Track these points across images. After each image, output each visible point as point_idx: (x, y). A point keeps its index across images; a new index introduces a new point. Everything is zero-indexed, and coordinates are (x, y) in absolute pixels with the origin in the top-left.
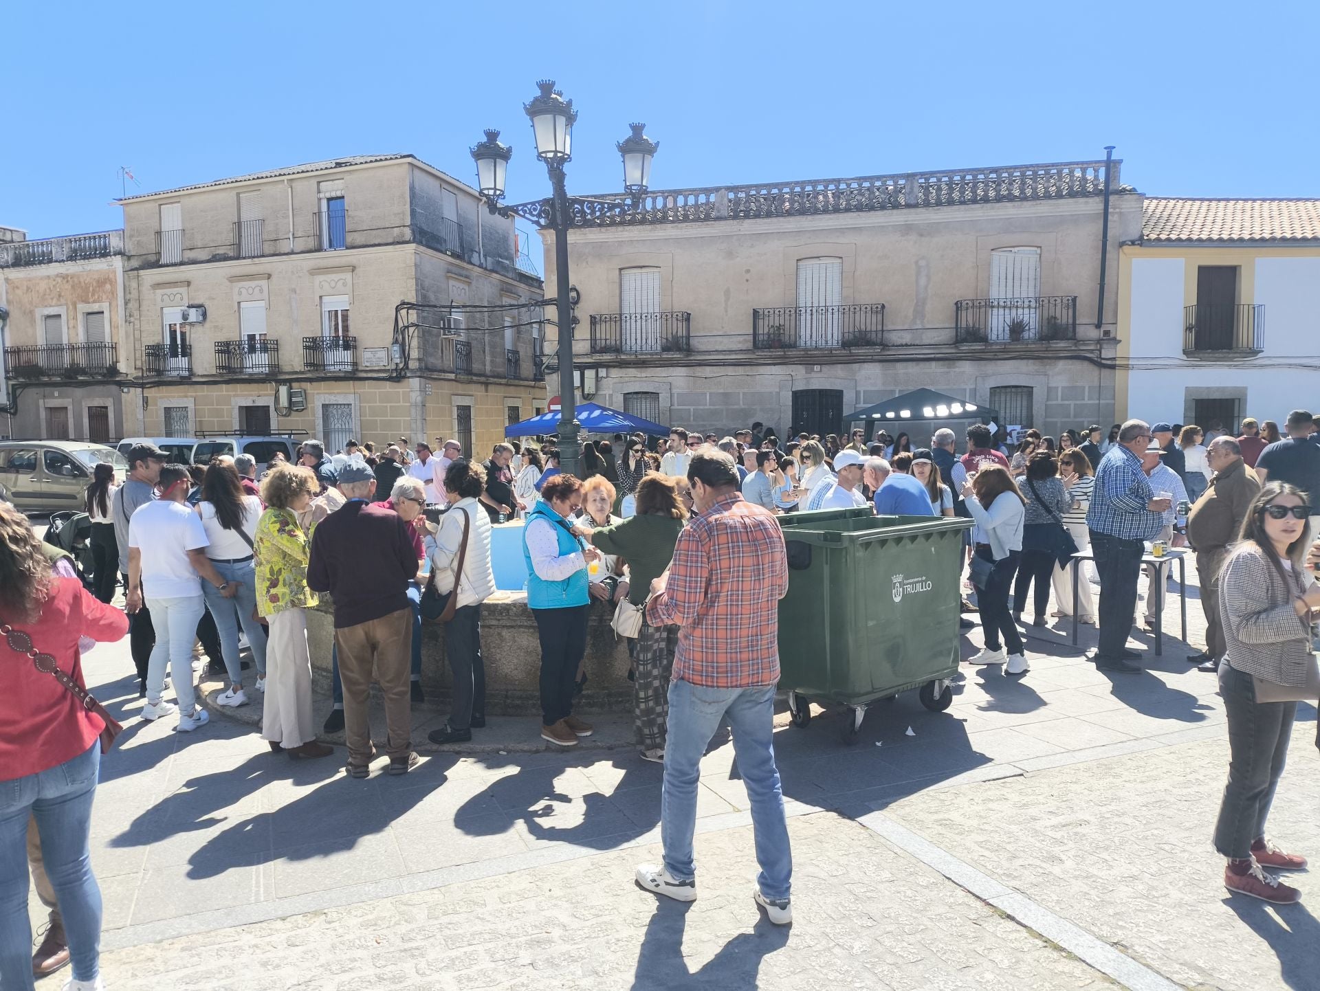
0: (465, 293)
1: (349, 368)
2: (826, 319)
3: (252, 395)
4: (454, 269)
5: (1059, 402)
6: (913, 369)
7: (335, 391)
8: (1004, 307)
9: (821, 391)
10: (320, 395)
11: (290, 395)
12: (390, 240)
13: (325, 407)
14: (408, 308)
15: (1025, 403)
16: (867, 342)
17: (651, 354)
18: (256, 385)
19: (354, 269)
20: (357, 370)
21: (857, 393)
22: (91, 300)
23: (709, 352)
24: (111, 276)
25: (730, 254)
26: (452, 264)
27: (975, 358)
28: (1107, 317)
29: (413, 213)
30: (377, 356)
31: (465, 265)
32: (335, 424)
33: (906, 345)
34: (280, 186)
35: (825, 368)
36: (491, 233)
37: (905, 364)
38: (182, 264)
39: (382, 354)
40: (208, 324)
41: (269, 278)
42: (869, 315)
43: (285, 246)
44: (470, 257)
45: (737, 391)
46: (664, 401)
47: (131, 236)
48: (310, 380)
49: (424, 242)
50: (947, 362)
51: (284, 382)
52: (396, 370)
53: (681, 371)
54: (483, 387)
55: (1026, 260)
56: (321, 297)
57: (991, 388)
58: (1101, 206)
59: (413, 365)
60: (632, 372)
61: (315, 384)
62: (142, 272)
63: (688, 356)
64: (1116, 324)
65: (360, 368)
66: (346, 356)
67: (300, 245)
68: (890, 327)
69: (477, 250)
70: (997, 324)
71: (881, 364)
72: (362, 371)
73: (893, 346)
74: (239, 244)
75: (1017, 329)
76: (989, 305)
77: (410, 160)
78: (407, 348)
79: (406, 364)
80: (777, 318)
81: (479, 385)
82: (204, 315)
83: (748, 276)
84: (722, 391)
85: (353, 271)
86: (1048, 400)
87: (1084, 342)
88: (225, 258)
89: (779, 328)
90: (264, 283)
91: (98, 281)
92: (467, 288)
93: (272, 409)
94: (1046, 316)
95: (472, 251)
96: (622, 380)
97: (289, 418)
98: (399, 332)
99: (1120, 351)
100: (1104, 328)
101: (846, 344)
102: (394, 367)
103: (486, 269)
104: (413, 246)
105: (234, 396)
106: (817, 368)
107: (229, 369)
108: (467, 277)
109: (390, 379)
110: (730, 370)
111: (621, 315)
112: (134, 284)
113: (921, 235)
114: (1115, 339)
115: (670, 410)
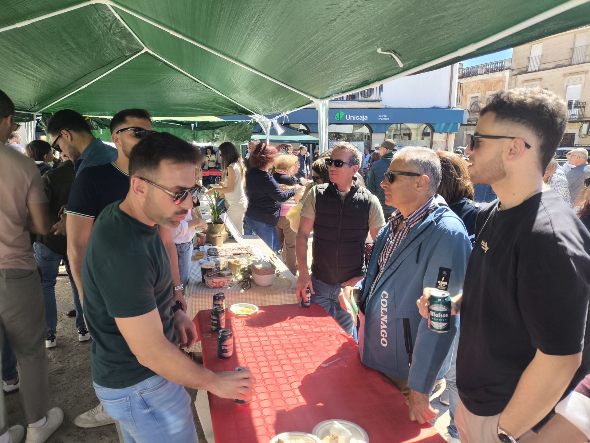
22: (492, 89)
24: (503, 79)
38: (539, 71)
41: (586, 73)
47: (515, 61)
51: (586, 122)
62: (518, 76)
74: (572, 59)
88: (563, 66)
90: (583, 76)
91: (497, 81)
93: (577, 135)
97: (586, 139)
112: (513, 82)
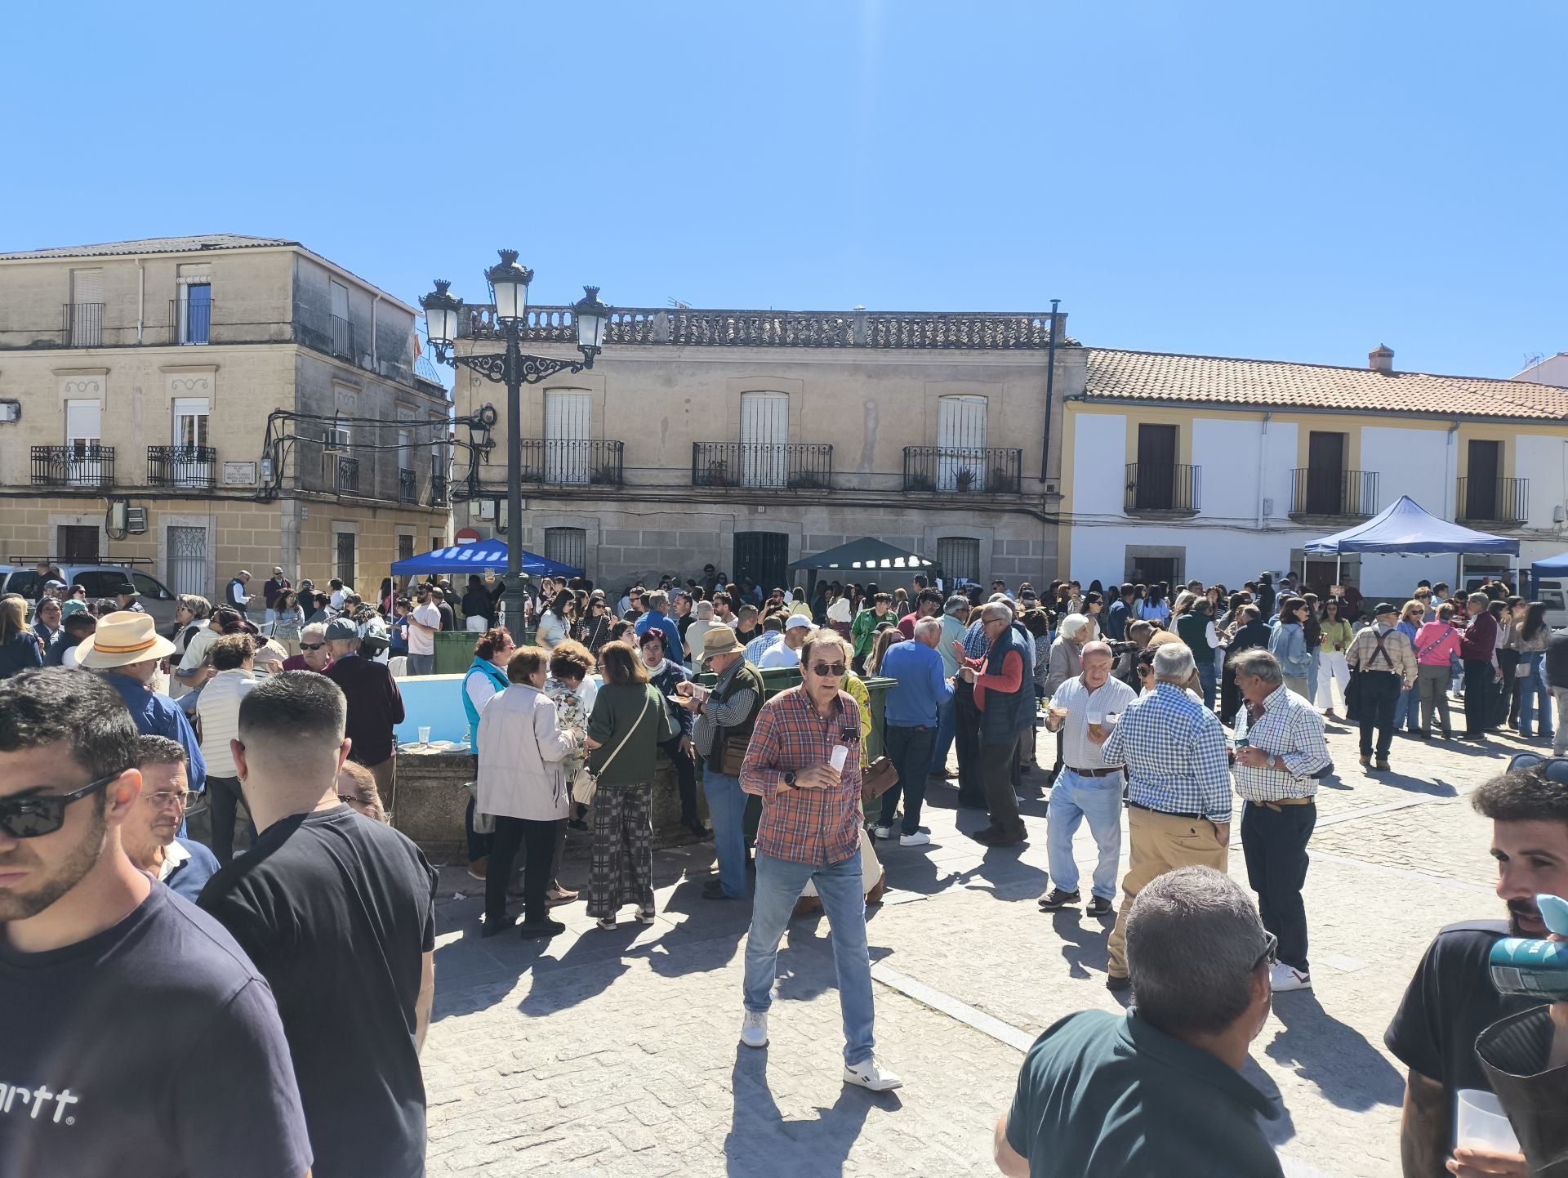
0: (353, 401)
1: (205, 485)
2: (772, 457)
3: (75, 513)
4: (342, 374)
5: (1005, 556)
6: (860, 515)
7: (185, 512)
8: (952, 456)
9: (765, 534)
10: (165, 516)
11: (127, 515)
12: (266, 338)
13: (171, 529)
14: (285, 418)
15: (971, 556)
16: (816, 485)
17: (579, 486)
18: (83, 501)
19: (217, 368)
20: (215, 487)
21: (804, 538)
23: (643, 486)
25: (669, 382)
26: (339, 368)
27: (923, 507)
28: (1051, 473)
29: (296, 308)
30: (242, 472)
31: (355, 370)
32: (183, 551)
33: (854, 489)
34: (129, 266)
35: (770, 510)
36: (386, 334)
37: (853, 509)
39: (249, 470)
40: (22, 424)
41: (107, 373)
42: (816, 455)
43: (131, 337)
44: (360, 361)
45: (674, 530)
46: (591, 538)
48: (154, 497)
49: (307, 343)
50: (896, 510)
51: (119, 498)
52: (265, 489)
53: (612, 506)
54: (370, 513)
55: (973, 408)
56: (173, 399)
57: (939, 539)
58: (1047, 359)
59: (285, 484)
60: (555, 505)
61: (159, 502)
63: (619, 489)
64: (1059, 479)
65: (219, 485)
66: (202, 470)
67: (150, 336)
68: (838, 469)
69: (369, 352)
70: (945, 473)
71: (829, 508)
72: (221, 489)
73: (841, 489)
74: (70, 331)
75: (964, 479)
76: (937, 453)
77: (295, 248)
78: (281, 464)
79: (278, 483)
80: (719, 454)
81: (366, 510)
82: (18, 413)
83: (688, 406)
84: (656, 530)
85: (216, 370)
86: (994, 553)
87: (1029, 495)
88: (50, 346)
89: (721, 464)
90: (100, 379)
92: (355, 395)
93: (102, 530)
94: (991, 468)
95: (364, 353)
96: (543, 513)
97: (124, 542)
98: (272, 446)
99: (1063, 506)
100: (1048, 482)
101: (792, 485)
102: (262, 485)
103: (379, 374)
104: (295, 346)
105: (53, 513)
106: (761, 509)
107: (48, 480)
108: (356, 383)
109: (257, 500)
110: (666, 508)
111: (544, 441)
113: (870, 377)
114: (1058, 494)
115: (598, 549)
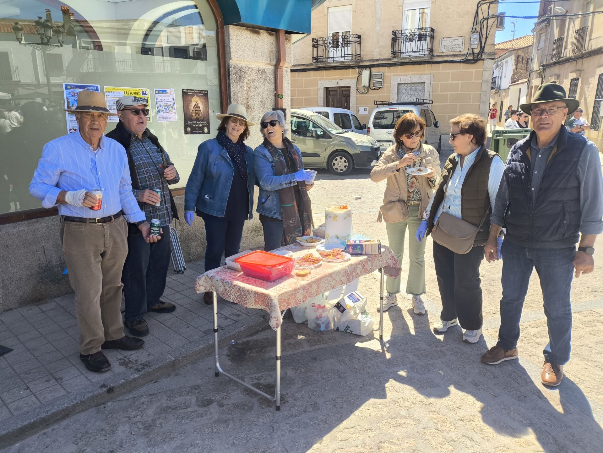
1: (427, 54)
3: (336, 79)
7: (410, 73)
10: (396, 77)
11: (370, 77)
13: (400, 85)
14: (489, 3)
18: (340, 71)
20: (432, 56)
30: (454, 43)
32: (408, 98)
39: (459, 42)
48: (389, 65)
51: (365, 67)
52: (472, 54)
61: (392, 68)
65: (437, 54)
66: (422, 45)
78: (484, 36)
79: (482, 49)
93: (353, 88)
97: (367, 95)
98: (478, 23)
102: (469, 52)
105: (320, 80)
107: (317, 59)
109: (465, 62)
